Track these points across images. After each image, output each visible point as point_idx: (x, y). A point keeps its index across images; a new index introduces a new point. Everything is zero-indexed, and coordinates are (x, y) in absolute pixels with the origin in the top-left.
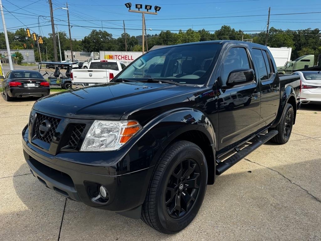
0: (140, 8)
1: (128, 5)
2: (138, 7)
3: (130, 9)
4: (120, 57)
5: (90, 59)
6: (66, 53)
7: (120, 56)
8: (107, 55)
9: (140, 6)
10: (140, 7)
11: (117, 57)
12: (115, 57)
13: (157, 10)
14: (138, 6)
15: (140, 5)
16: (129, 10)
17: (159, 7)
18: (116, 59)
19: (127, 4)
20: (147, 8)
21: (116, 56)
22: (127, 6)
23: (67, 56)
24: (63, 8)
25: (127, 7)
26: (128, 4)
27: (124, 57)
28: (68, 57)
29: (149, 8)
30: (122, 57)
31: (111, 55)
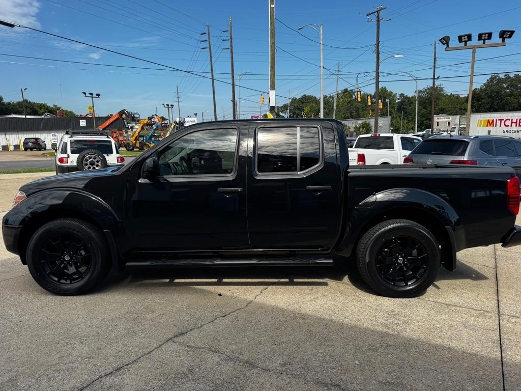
0: (468, 41)
1: (445, 41)
2: (463, 40)
3: (448, 46)
4: (508, 123)
5: (453, 128)
6: (436, 118)
7: (509, 120)
8: (483, 119)
9: (466, 37)
10: (466, 40)
11: (503, 122)
12: (499, 122)
13: (506, 37)
14: (463, 38)
15: (467, 35)
16: (446, 49)
17: (508, 32)
18: (500, 126)
19: (441, 39)
20: (483, 38)
21: (501, 120)
22: (442, 42)
23: (438, 123)
24: (395, 56)
25: (444, 44)
26: (443, 38)
27: (516, 123)
28: (438, 125)
29: (486, 38)
30: (512, 123)
31: (491, 119)
